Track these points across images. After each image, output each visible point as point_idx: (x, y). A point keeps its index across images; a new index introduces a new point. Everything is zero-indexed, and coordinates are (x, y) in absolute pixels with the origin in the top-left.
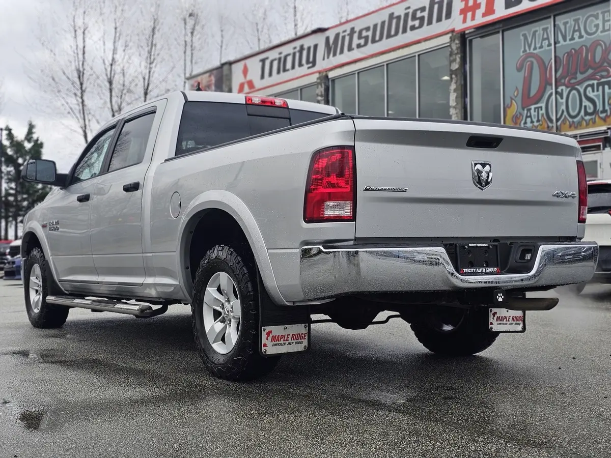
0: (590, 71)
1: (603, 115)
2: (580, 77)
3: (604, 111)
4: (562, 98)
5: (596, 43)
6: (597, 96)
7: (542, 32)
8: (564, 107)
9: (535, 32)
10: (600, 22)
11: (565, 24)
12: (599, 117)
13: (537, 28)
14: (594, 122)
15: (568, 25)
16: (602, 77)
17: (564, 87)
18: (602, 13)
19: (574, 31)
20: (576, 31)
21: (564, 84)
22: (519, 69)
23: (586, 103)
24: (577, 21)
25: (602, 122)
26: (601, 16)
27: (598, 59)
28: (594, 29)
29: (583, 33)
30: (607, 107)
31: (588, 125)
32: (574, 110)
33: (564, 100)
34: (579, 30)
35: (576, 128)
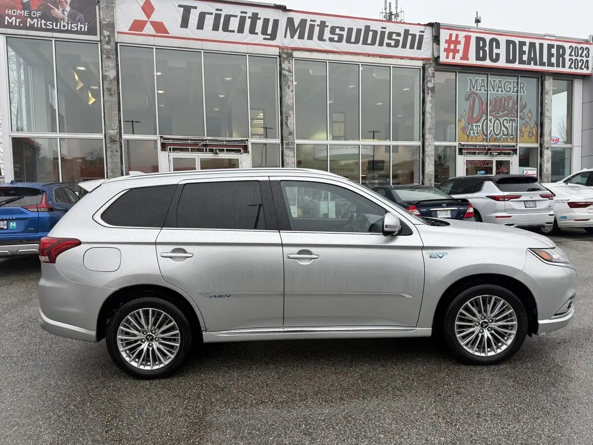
0: (506, 112)
1: (512, 137)
2: (501, 113)
3: (512, 135)
4: (491, 123)
5: (510, 98)
6: (509, 126)
7: (481, 81)
8: (492, 128)
9: (477, 80)
10: (512, 86)
11: (494, 81)
12: (510, 138)
13: (478, 78)
14: (507, 140)
15: (496, 83)
16: (512, 116)
17: (492, 117)
18: (513, 82)
19: (499, 87)
20: (500, 87)
21: (492, 116)
22: (467, 100)
23: (503, 129)
24: (500, 82)
25: (511, 140)
26: (512, 83)
27: (510, 107)
28: (509, 90)
29: (503, 90)
30: (513, 133)
31: (504, 141)
32: (497, 131)
33: (492, 124)
34: (501, 87)
35: (498, 141)
